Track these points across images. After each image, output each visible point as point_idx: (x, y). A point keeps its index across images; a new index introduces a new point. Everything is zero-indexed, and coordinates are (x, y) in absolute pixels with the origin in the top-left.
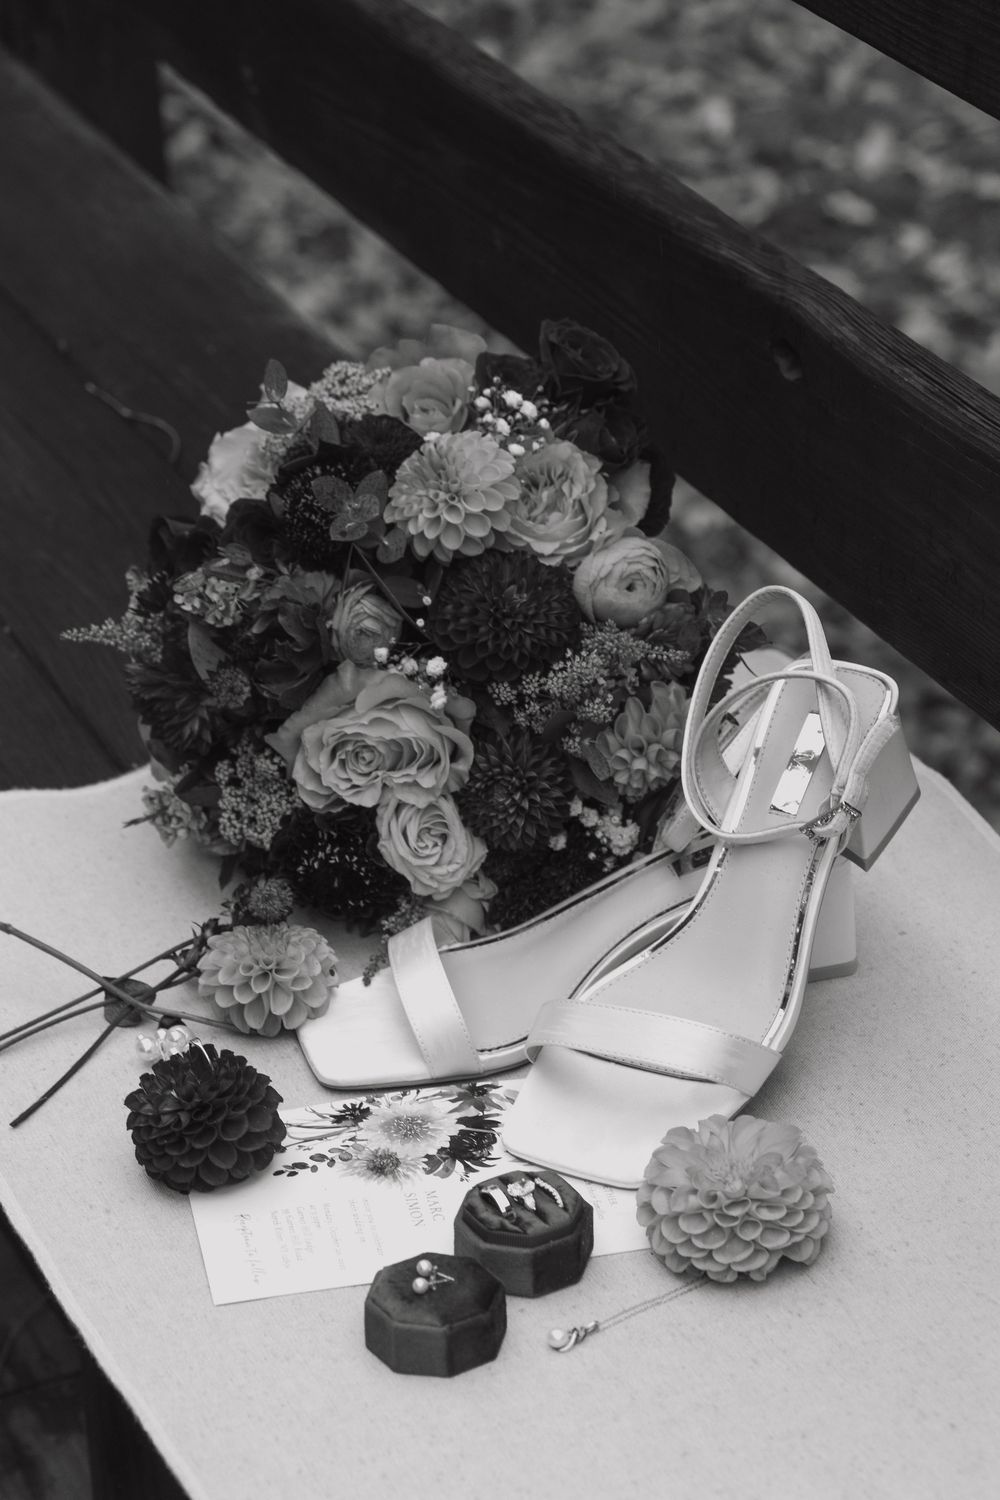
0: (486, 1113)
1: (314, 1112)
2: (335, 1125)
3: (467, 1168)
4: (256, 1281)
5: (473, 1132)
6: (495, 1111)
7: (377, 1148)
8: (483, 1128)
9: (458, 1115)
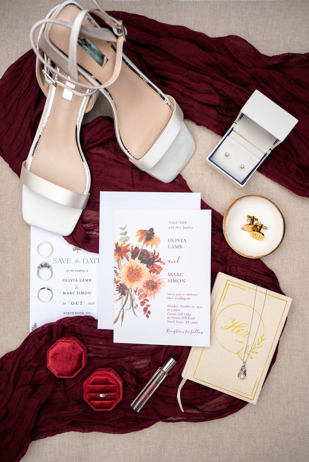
0: (130, 250)
1: (117, 300)
2: (126, 295)
3: (158, 261)
4: (201, 333)
5: (140, 256)
6: (130, 247)
7: (142, 286)
8: (138, 253)
9: (130, 258)
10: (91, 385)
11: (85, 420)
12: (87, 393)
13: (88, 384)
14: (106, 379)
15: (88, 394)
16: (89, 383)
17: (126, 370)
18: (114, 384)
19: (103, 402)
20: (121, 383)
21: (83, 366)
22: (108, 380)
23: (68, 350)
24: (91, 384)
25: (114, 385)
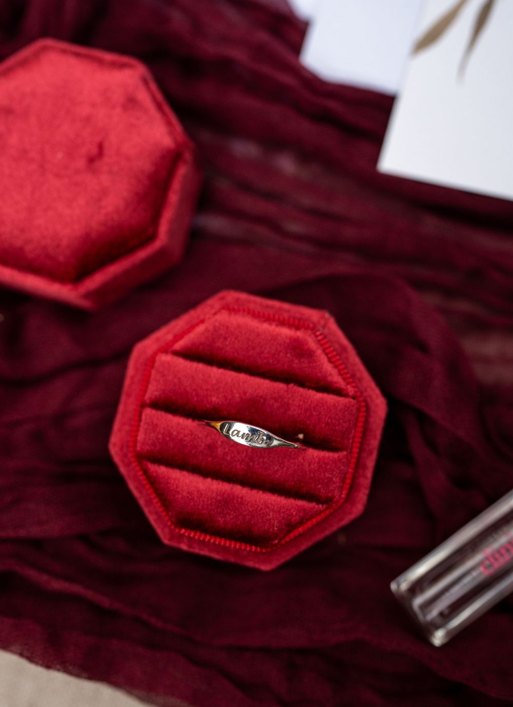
10: (181, 362)
11: (76, 588)
12: (143, 405)
13: (165, 349)
14: (298, 349)
15: (148, 412)
16: (178, 346)
17: (423, 347)
18: (339, 392)
19: (239, 490)
20: (380, 406)
21: (163, 237)
22: (310, 354)
23: (93, 105)
24: (189, 354)
25: (342, 400)
